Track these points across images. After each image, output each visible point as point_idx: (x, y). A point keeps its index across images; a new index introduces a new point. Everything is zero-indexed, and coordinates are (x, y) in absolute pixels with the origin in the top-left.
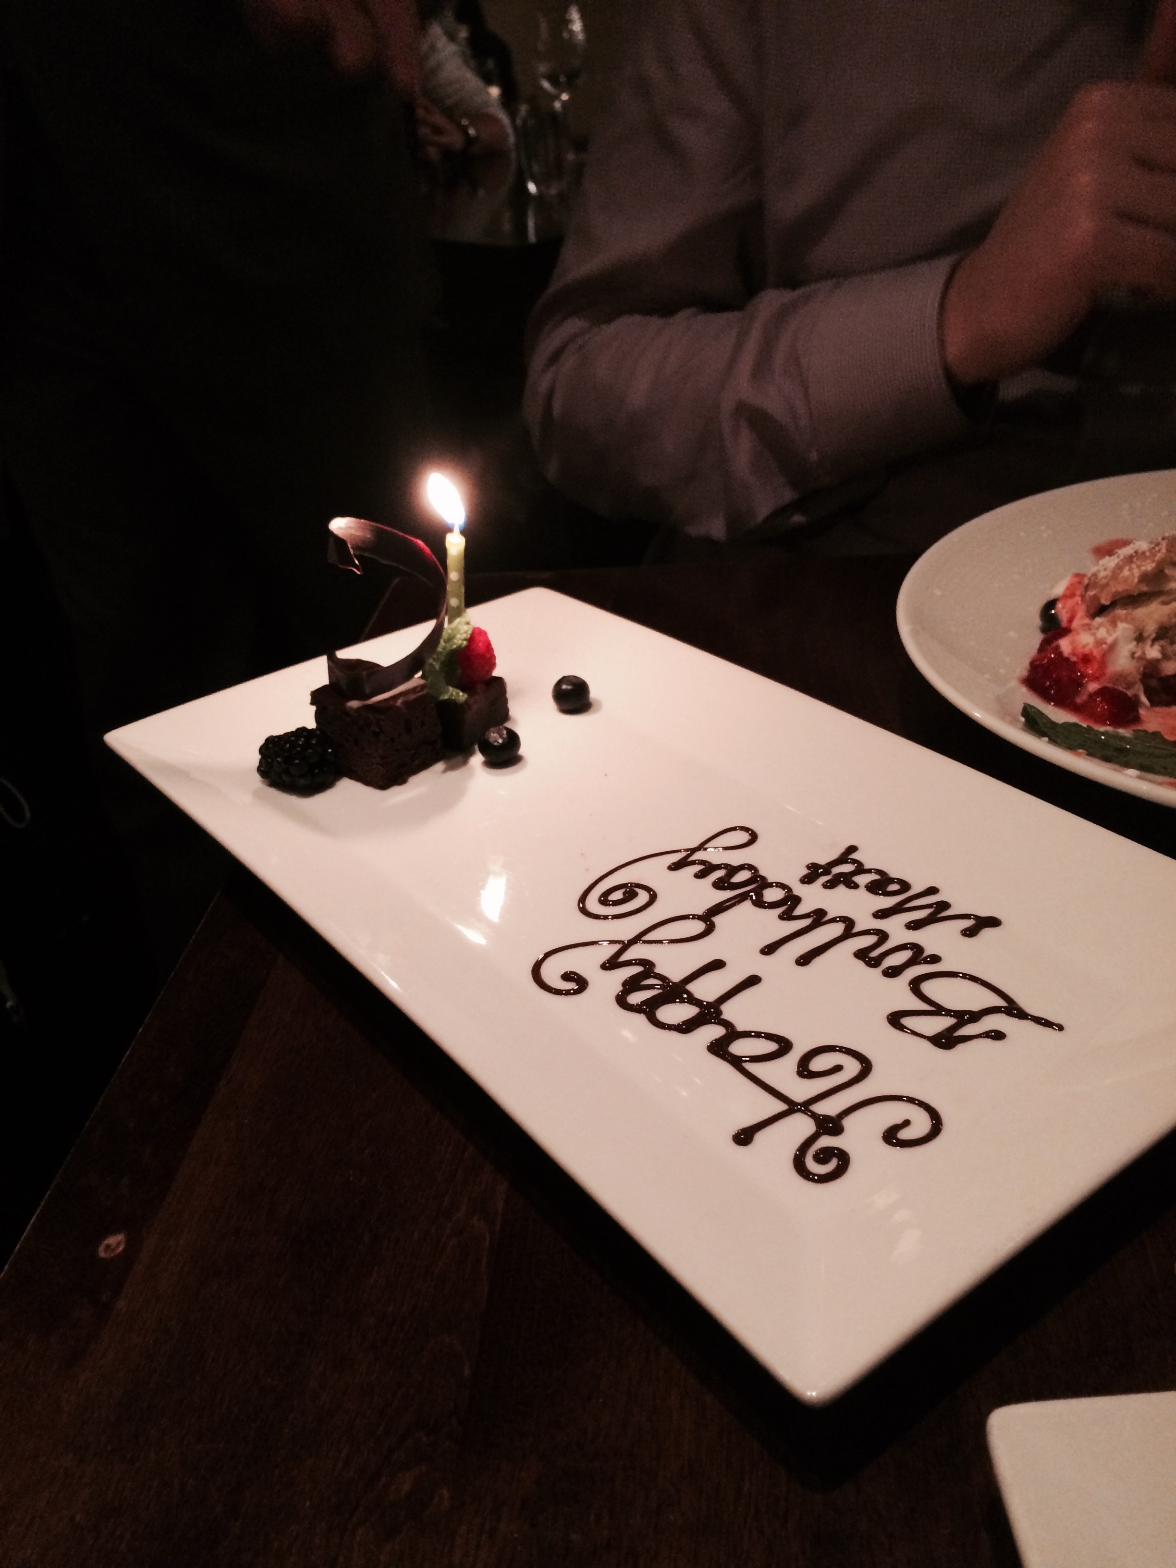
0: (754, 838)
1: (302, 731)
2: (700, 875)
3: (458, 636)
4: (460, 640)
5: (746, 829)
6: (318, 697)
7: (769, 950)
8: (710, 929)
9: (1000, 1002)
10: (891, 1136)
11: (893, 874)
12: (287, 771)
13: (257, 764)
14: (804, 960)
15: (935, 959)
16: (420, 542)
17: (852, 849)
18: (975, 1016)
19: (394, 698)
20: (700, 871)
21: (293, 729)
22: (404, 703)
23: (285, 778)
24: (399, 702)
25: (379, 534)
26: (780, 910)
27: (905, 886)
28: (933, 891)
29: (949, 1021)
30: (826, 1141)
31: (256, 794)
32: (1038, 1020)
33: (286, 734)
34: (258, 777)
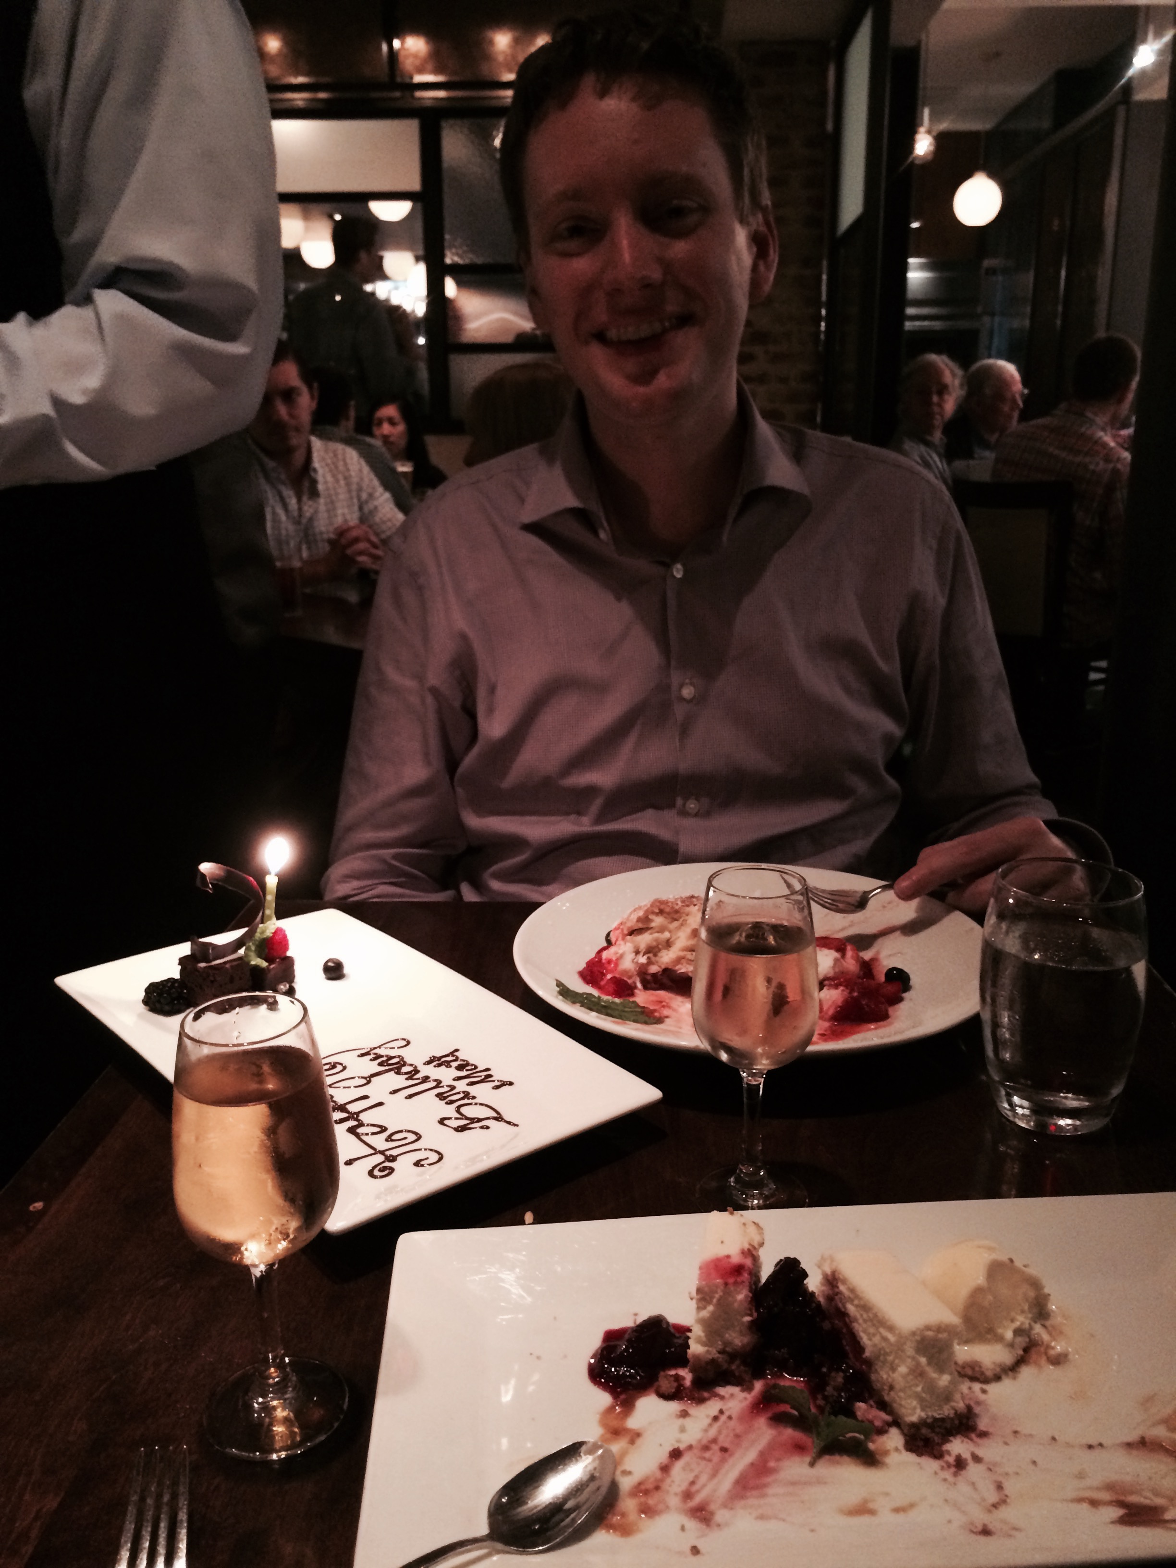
0: (408, 1043)
1: (171, 980)
2: (374, 1059)
3: (267, 931)
4: (269, 933)
5: (404, 1039)
6: (183, 961)
7: (395, 1092)
8: (369, 1082)
9: (495, 1115)
10: (418, 1164)
11: (471, 1062)
12: (159, 1002)
13: (142, 997)
14: (410, 1097)
15: (474, 1098)
16: (251, 879)
17: (457, 1050)
18: (479, 1120)
19: (225, 963)
20: (375, 1057)
21: (166, 978)
22: (232, 967)
23: (158, 1006)
24: (228, 966)
25: (229, 873)
26: (407, 1076)
27: (476, 1067)
28: (488, 1070)
29: (467, 1122)
30: (387, 1164)
31: (140, 1016)
32: (509, 1123)
33: (162, 981)
34: (142, 1006)
